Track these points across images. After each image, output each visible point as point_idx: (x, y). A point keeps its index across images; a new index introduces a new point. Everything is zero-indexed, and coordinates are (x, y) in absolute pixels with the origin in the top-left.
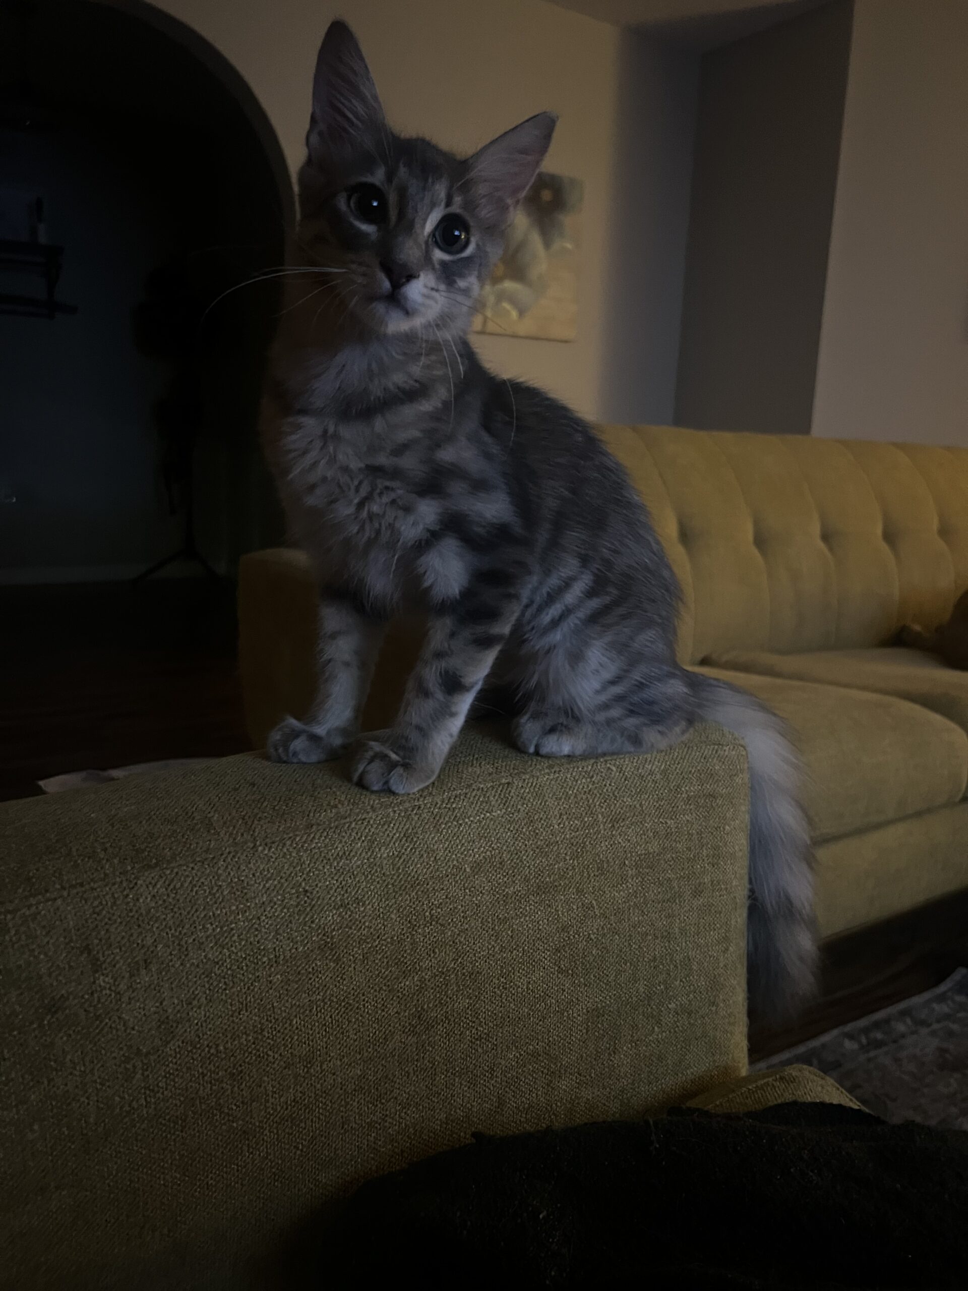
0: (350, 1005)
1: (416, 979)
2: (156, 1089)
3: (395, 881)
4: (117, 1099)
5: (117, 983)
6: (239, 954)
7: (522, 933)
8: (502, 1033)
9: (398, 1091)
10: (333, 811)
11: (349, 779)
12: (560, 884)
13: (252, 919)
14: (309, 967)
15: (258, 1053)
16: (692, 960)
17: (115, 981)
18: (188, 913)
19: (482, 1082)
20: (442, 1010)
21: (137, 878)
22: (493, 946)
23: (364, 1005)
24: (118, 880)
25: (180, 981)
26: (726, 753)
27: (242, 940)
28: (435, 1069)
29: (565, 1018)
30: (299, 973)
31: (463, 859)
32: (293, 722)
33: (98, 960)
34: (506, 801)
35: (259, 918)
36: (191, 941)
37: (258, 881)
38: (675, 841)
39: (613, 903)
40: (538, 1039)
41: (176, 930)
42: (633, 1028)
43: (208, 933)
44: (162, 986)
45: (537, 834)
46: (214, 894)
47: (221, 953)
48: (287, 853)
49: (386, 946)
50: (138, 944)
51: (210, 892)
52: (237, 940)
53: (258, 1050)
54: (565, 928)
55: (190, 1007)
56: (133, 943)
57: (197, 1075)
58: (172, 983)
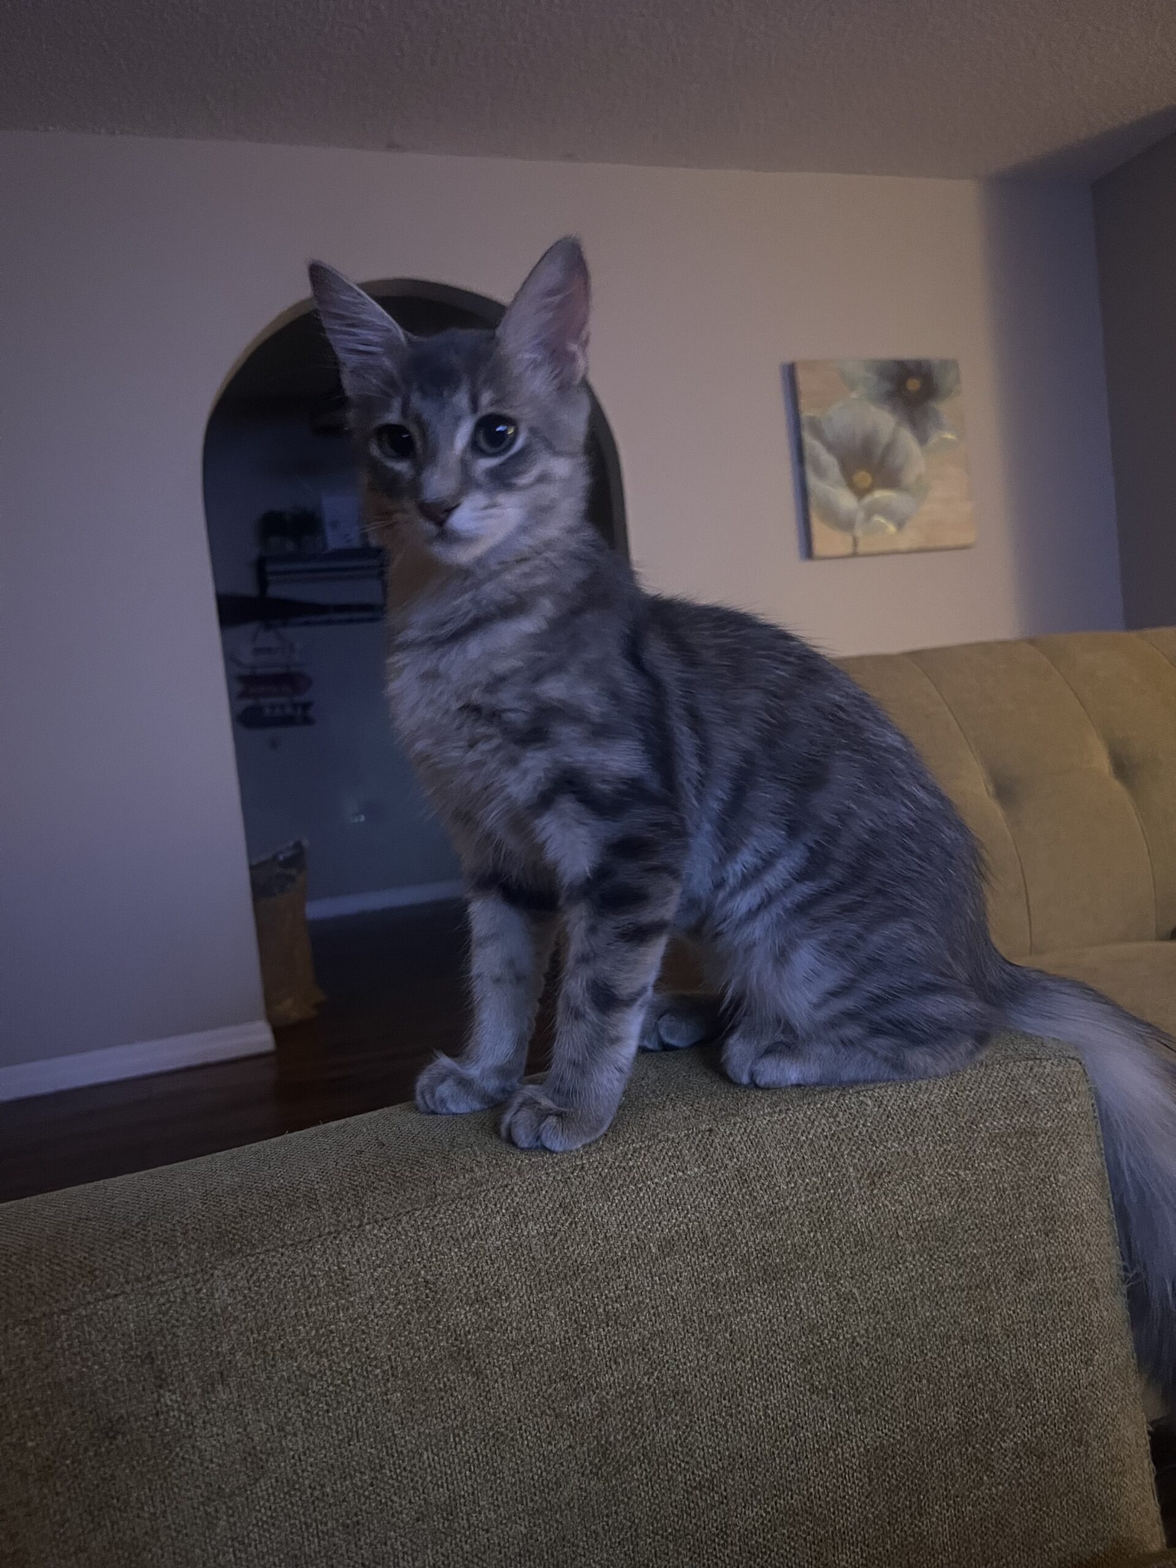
0: (502, 1434)
1: (593, 1399)
2: (246, 1541)
3: (550, 1267)
4: (198, 1551)
5: (186, 1402)
6: (342, 1364)
7: (747, 1336)
8: (733, 1480)
9: (583, 1560)
10: (467, 1176)
12: (798, 1267)
13: (356, 1319)
14: (439, 1383)
15: (378, 1498)
16: (1031, 1376)
17: (185, 1398)
18: (275, 1311)
19: (710, 1551)
20: (637, 1444)
21: (214, 1268)
22: (705, 1355)
23: (522, 1436)
24: (191, 1270)
25: (267, 1399)
26: (1047, 1071)
27: (345, 1345)
28: (636, 1530)
29: (832, 1460)
30: (426, 1390)
31: (645, 1235)
32: (445, 1061)
33: (162, 1371)
34: (707, 1155)
35: (365, 1317)
36: (278, 1347)
37: (363, 1270)
38: (976, 1199)
39: (886, 1291)
40: (792, 1490)
41: (259, 1334)
42: (947, 1477)
43: (300, 1338)
44: (245, 1406)
45: (755, 1198)
46: (308, 1287)
47: (318, 1363)
48: (402, 1232)
49: (545, 1354)
50: (212, 1351)
51: (302, 1284)
52: (338, 1346)
53: (379, 1495)
54: (812, 1328)
55: (283, 1434)
56: (206, 1350)
57: (299, 1526)
58: (257, 1403)
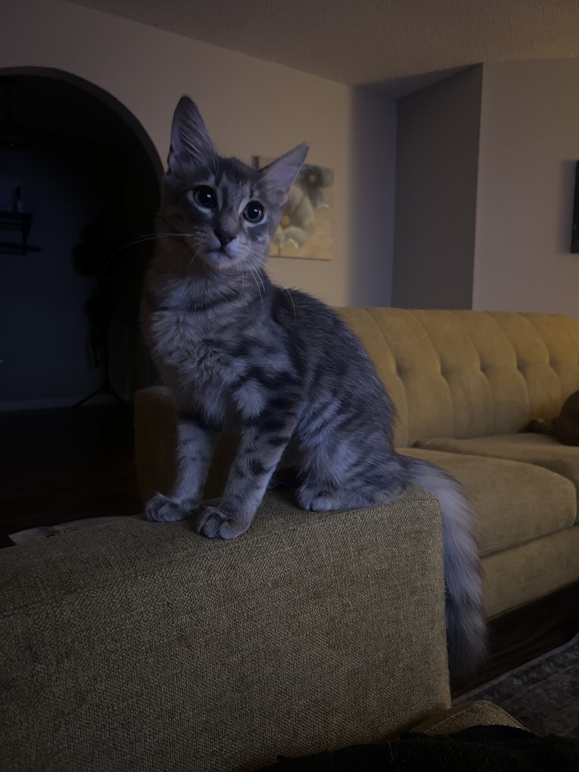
0: (198, 675)
1: (239, 656)
2: (74, 736)
3: (224, 595)
4: (49, 743)
5: (48, 669)
6: (127, 645)
7: (305, 624)
8: (295, 688)
9: (230, 730)
10: (185, 552)
11: (195, 531)
12: (328, 592)
13: (134, 623)
14: (172, 652)
15: (139, 710)
16: (412, 635)
17: (48, 666)
18: (95, 621)
19: (283, 721)
20: (256, 675)
21: (62, 600)
22: (287, 633)
23: (207, 675)
24: (50, 601)
25: (89, 665)
26: (427, 505)
27: (129, 636)
28: (253, 715)
29: (334, 677)
30: (165, 656)
31: (267, 579)
32: (160, 496)
33: (36, 654)
34: (293, 541)
35: (139, 622)
36: (96, 638)
37: (138, 599)
38: (398, 561)
39: (361, 602)
40: (318, 691)
41: (86, 632)
42: (377, 681)
43: (107, 633)
44: (78, 669)
45: (313, 561)
46: (111, 608)
47: (115, 645)
48: (156, 579)
49: (220, 636)
50: (62, 642)
51: (108, 607)
52: (125, 637)
53: (140, 708)
54: (332, 619)
55: (95, 682)
56: (59, 642)
57: (100, 726)
58: (84, 667)
